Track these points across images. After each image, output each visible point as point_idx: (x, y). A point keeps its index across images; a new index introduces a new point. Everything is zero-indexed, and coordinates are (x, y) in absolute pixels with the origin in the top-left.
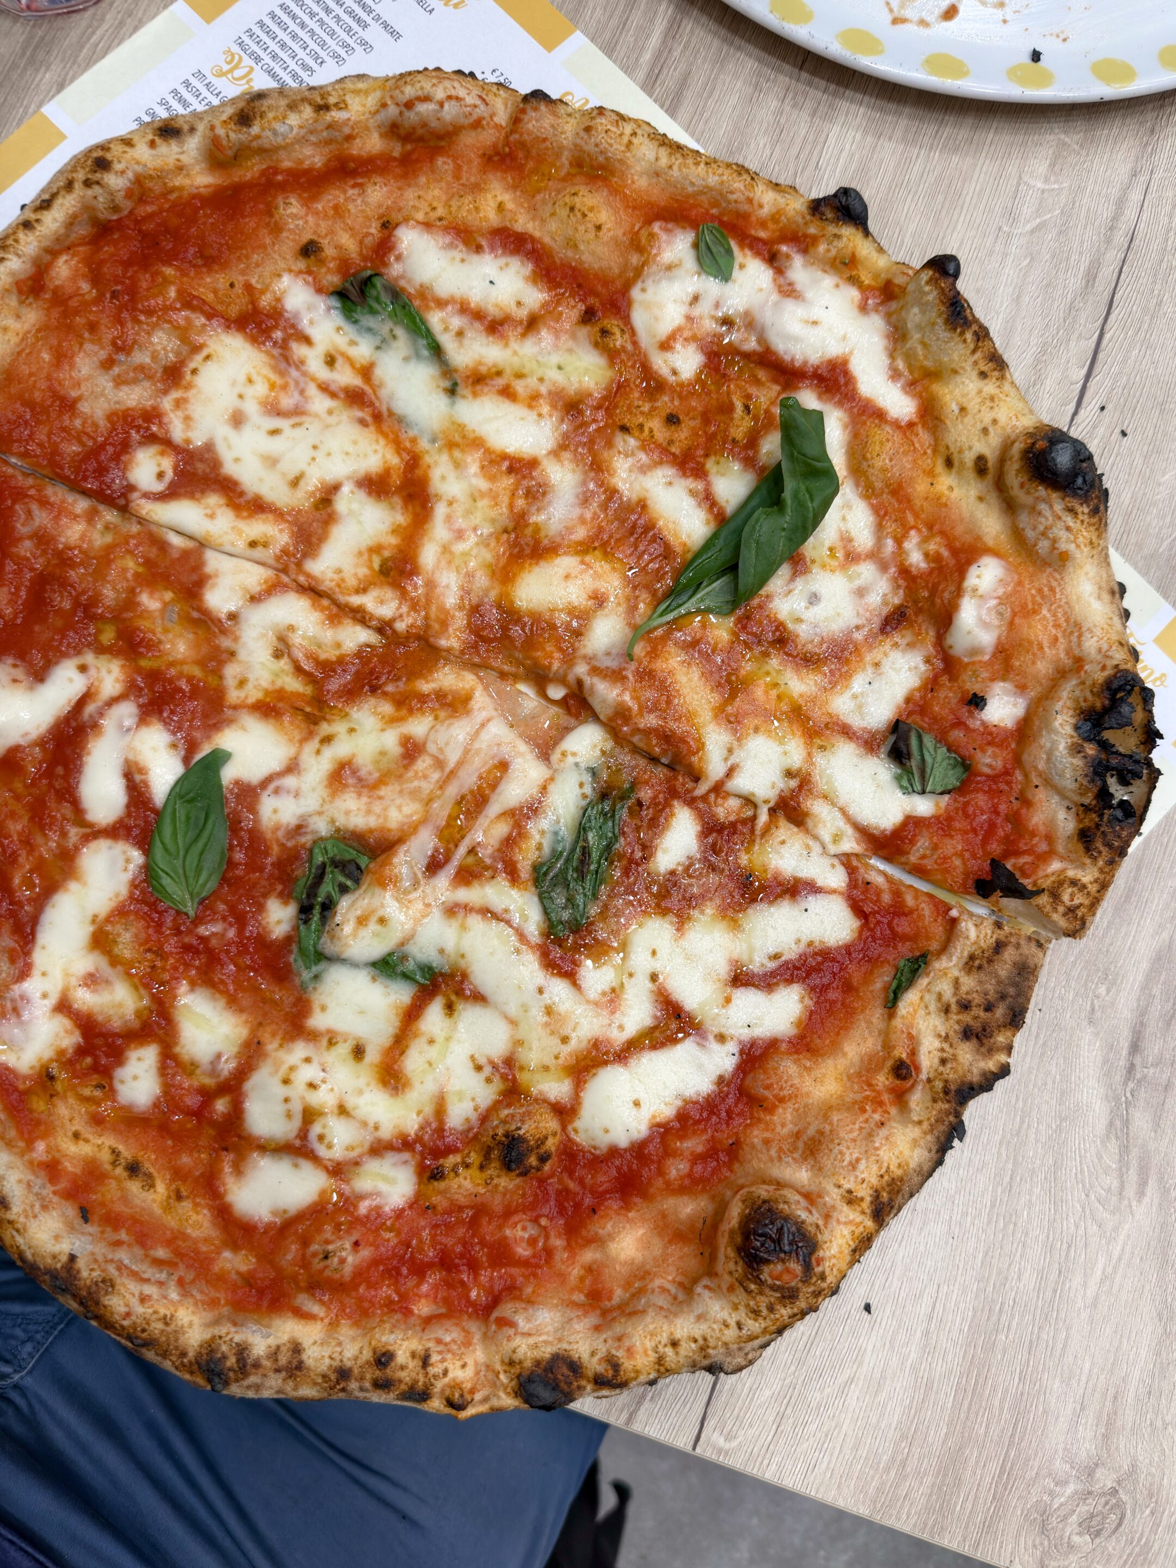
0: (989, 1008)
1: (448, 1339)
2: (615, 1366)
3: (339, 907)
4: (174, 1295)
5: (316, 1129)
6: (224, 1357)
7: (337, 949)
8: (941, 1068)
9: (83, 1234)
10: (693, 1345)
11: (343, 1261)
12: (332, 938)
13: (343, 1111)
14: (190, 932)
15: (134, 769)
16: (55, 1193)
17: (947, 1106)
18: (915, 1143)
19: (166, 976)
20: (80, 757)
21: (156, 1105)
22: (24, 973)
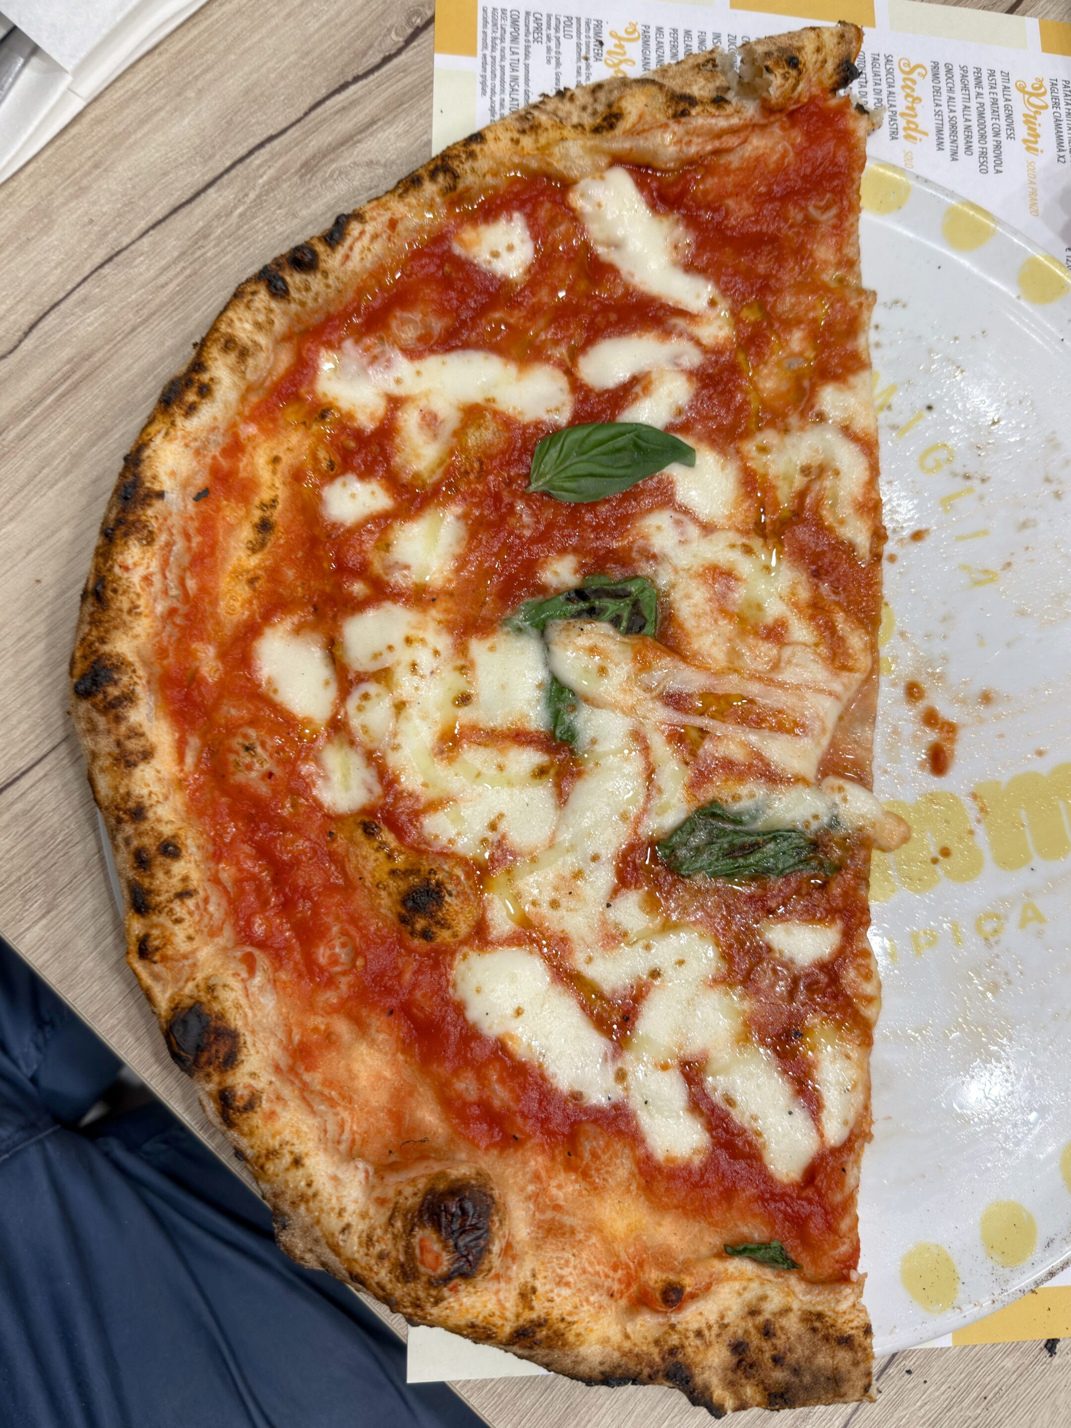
0: (777, 1360)
1: (212, 908)
2: (251, 1105)
3: (598, 624)
4: (160, 608)
5: (372, 688)
6: (116, 683)
7: (557, 639)
8: (691, 1335)
9: (184, 500)
10: (303, 1184)
11: (249, 767)
12: (566, 629)
13: (400, 707)
14: (513, 494)
15: (643, 383)
16: (214, 458)
17: (658, 1359)
18: (605, 1341)
19: (463, 488)
20: (633, 330)
21: (334, 526)
22: (412, 354)
